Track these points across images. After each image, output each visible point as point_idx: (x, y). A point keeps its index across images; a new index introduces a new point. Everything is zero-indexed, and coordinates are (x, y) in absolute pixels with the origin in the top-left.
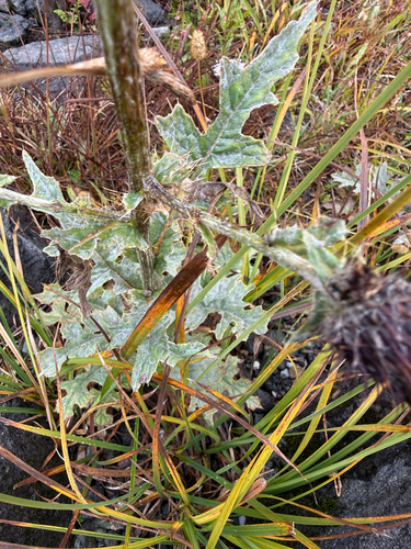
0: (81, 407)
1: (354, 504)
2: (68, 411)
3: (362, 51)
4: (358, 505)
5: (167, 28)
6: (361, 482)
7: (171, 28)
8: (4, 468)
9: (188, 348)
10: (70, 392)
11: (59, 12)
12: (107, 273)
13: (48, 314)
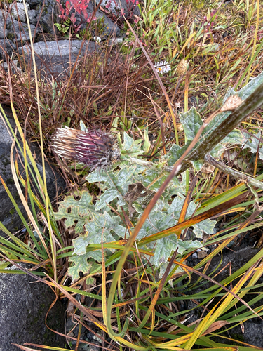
0: (84, 273)
1: (254, 338)
2: (76, 276)
3: (238, 62)
4: (256, 338)
5: (121, 39)
6: (256, 325)
7: (123, 39)
8: (28, 310)
9: (190, 243)
10: (77, 263)
11: (57, 25)
12: (116, 193)
13: (56, 213)
